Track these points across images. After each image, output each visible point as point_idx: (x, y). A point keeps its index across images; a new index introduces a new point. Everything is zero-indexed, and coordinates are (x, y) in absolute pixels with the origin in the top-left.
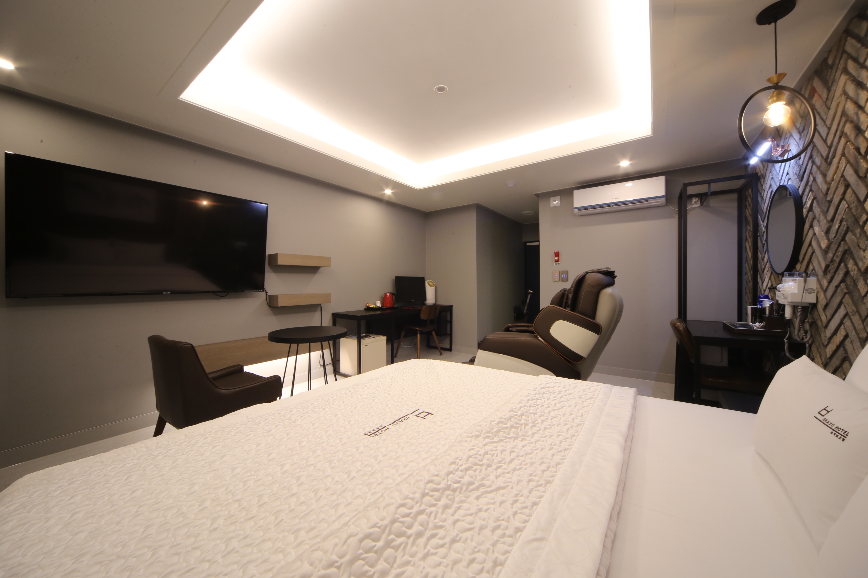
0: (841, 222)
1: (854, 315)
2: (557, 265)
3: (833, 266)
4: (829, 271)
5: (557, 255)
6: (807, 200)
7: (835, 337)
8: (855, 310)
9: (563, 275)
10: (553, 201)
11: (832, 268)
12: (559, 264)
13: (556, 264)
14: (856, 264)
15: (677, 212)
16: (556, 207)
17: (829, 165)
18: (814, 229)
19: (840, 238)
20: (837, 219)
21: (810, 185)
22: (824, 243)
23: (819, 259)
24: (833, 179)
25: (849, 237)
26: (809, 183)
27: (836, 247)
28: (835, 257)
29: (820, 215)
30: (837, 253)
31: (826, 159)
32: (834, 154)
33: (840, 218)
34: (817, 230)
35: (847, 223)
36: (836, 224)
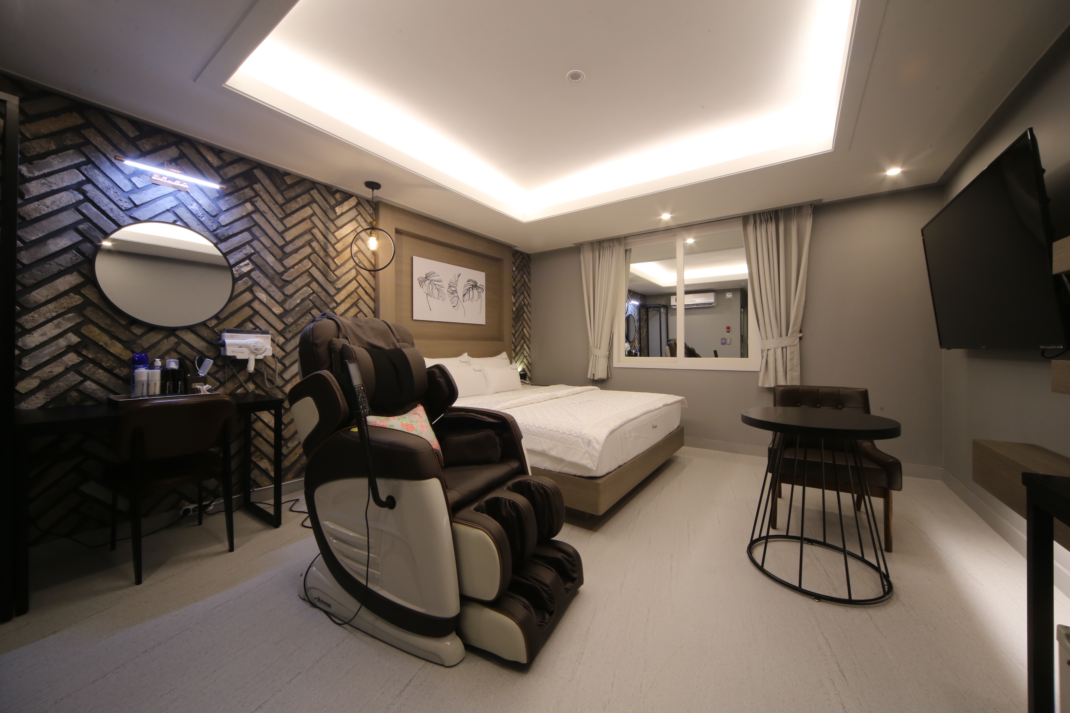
17: (287, 255)
18: (256, 294)
19: (305, 311)
20: (298, 297)
21: (246, 254)
22: (278, 310)
23: (270, 321)
24: (293, 267)
25: (315, 312)
26: (245, 251)
27: (299, 315)
28: (300, 322)
29: (269, 286)
30: (302, 320)
31: (282, 248)
32: (296, 251)
33: (302, 297)
34: (263, 296)
35: (313, 303)
36: (296, 299)
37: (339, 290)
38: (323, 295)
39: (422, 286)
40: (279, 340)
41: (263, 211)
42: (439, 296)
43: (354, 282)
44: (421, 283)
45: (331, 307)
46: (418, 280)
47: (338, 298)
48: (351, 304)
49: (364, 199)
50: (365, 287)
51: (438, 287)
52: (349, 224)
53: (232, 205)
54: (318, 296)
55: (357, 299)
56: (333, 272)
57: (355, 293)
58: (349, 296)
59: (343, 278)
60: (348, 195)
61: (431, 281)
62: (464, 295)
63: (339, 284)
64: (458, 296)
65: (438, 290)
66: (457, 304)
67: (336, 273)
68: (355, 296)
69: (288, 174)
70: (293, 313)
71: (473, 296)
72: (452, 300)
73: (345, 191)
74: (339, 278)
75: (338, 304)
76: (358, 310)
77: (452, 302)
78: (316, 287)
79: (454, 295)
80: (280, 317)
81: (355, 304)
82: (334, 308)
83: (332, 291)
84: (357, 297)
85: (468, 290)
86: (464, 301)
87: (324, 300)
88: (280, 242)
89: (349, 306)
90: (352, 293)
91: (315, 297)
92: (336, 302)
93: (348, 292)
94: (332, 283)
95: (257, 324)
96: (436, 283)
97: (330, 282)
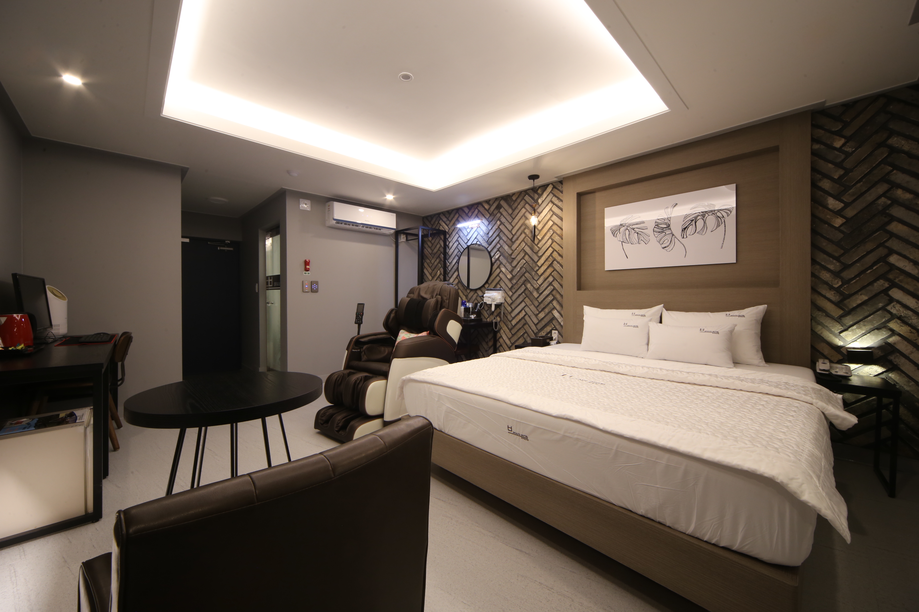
0: (521, 268)
1: (531, 305)
2: (307, 274)
3: (517, 286)
4: (514, 288)
5: (307, 263)
6: (496, 255)
7: (518, 316)
8: (531, 303)
9: (314, 286)
10: (303, 204)
11: (516, 287)
12: (309, 273)
13: (305, 273)
14: (532, 286)
15: (394, 242)
16: (304, 211)
17: (513, 243)
18: (501, 269)
19: (521, 275)
20: (519, 267)
21: (498, 248)
22: (509, 276)
23: (506, 283)
24: (516, 249)
25: (527, 275)
26: (497, 247)
27: (519, 278)
28: (518, 282)
29: (506, 263)
30: (520, 281)
31: (511, 240)
32: (517, 239)
33: (521, 266)
34: (503, 269)
35: (525, 269)
36: (518, 268)
37: (540, 257)
38: (531, 262)
39: (615, 235)
40: (509, 293)
41: (504, 222)
42: (639, 240)
43: (550, 248)
44: (614, 233)
45: (535, 270)
46: (611, 230)
47: (539, 264)
48: (548, 266)
49: (557, 182)
50: (559, 251)
51: (637, 230)
52: (546, 207)
53: (493, 225)
54: (529, 264)
55: (552, 261)
56: (537, 245)
57: (551, 257)
58: (547, 260)
59: (543, 248)
60: (546, 186)
61: (627, 226)
62: (685, 229)
63: (540, 254)
64: (672, 233)
65: (638, 233)
66: (670, 244)
67: (539, 246)
68: (551, 259)
69: (514, 194)
70: (516, 277)
71: (704, 225)
72: (661, 240)
73: (543, 185)
74: (540, 249)
75: (540, 267)
76: (553, 270)
77: (661, 242)
78: (528, 258)
79: (665, 234)
80: (510, 280)
81: (551, 265)
82: (538, 270)
83: (536, 258)
84: (552, 260)
85: (692, 220)
86: (685, 236)
87: (531, 266)
88: (510, 236)
89: (547, 267)
90: (549, 257)
91: (526, 265)
92: (538, 266)
93: (546, 257)
94: (536, 253)
95: (501, 285)
96: (634, 227)
97: (535, 253)
